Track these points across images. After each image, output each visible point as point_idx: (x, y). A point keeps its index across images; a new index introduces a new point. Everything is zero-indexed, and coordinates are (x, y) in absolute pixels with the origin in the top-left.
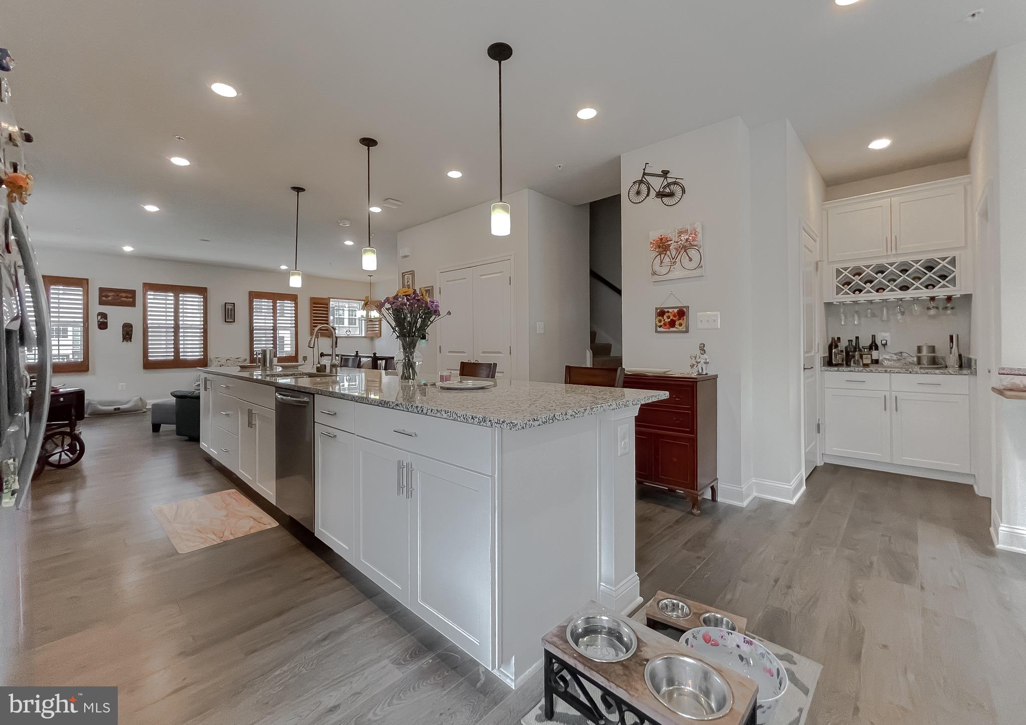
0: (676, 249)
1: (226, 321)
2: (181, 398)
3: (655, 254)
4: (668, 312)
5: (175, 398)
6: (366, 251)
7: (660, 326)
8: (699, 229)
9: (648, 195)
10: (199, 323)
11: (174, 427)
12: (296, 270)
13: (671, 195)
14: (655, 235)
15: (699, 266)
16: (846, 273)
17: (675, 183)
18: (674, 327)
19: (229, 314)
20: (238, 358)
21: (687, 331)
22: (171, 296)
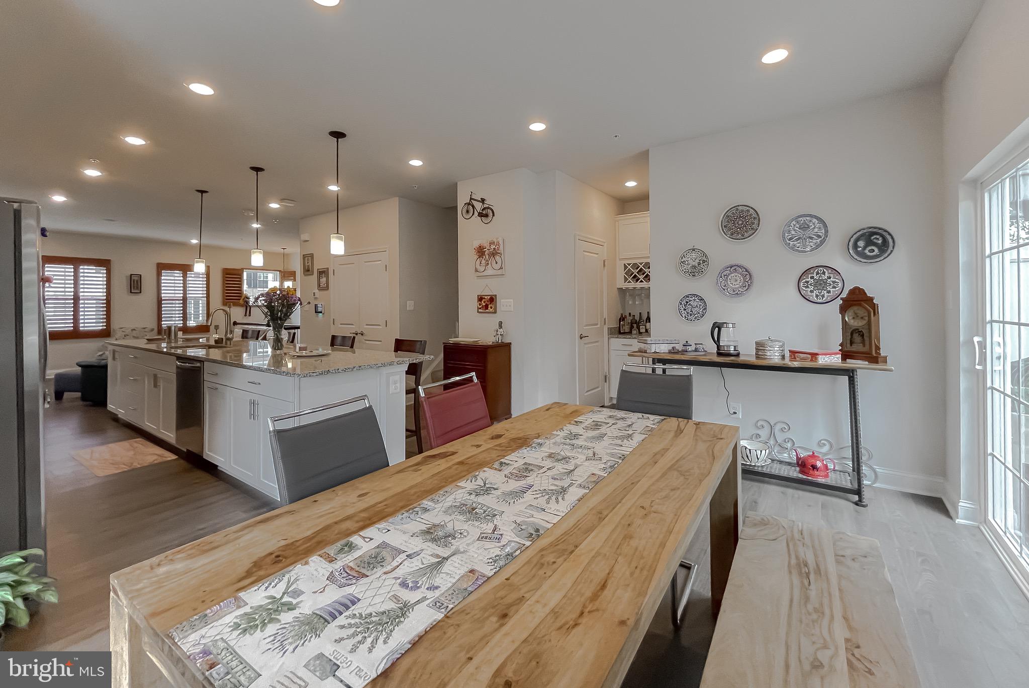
0: (488, 254)
1: (131, 292)
2: (86, 368)
3: (477, 257)
4: (484, 298)
5: (80, 368)
6: (254, 253)
7: (480, 308)
8: (501, 243)
9: (473, 215)
10: (101, 294)
11: (79, 394)
12: (200, 258)
13: (487, 216)
14: (476, 244)
15: (501, 268)
16: (629, 267)
17: (488, 208)
18: (488, 309)
19: (135, 285)
20: (144, 328)
21: (495, 312)
22: (70, 269)
